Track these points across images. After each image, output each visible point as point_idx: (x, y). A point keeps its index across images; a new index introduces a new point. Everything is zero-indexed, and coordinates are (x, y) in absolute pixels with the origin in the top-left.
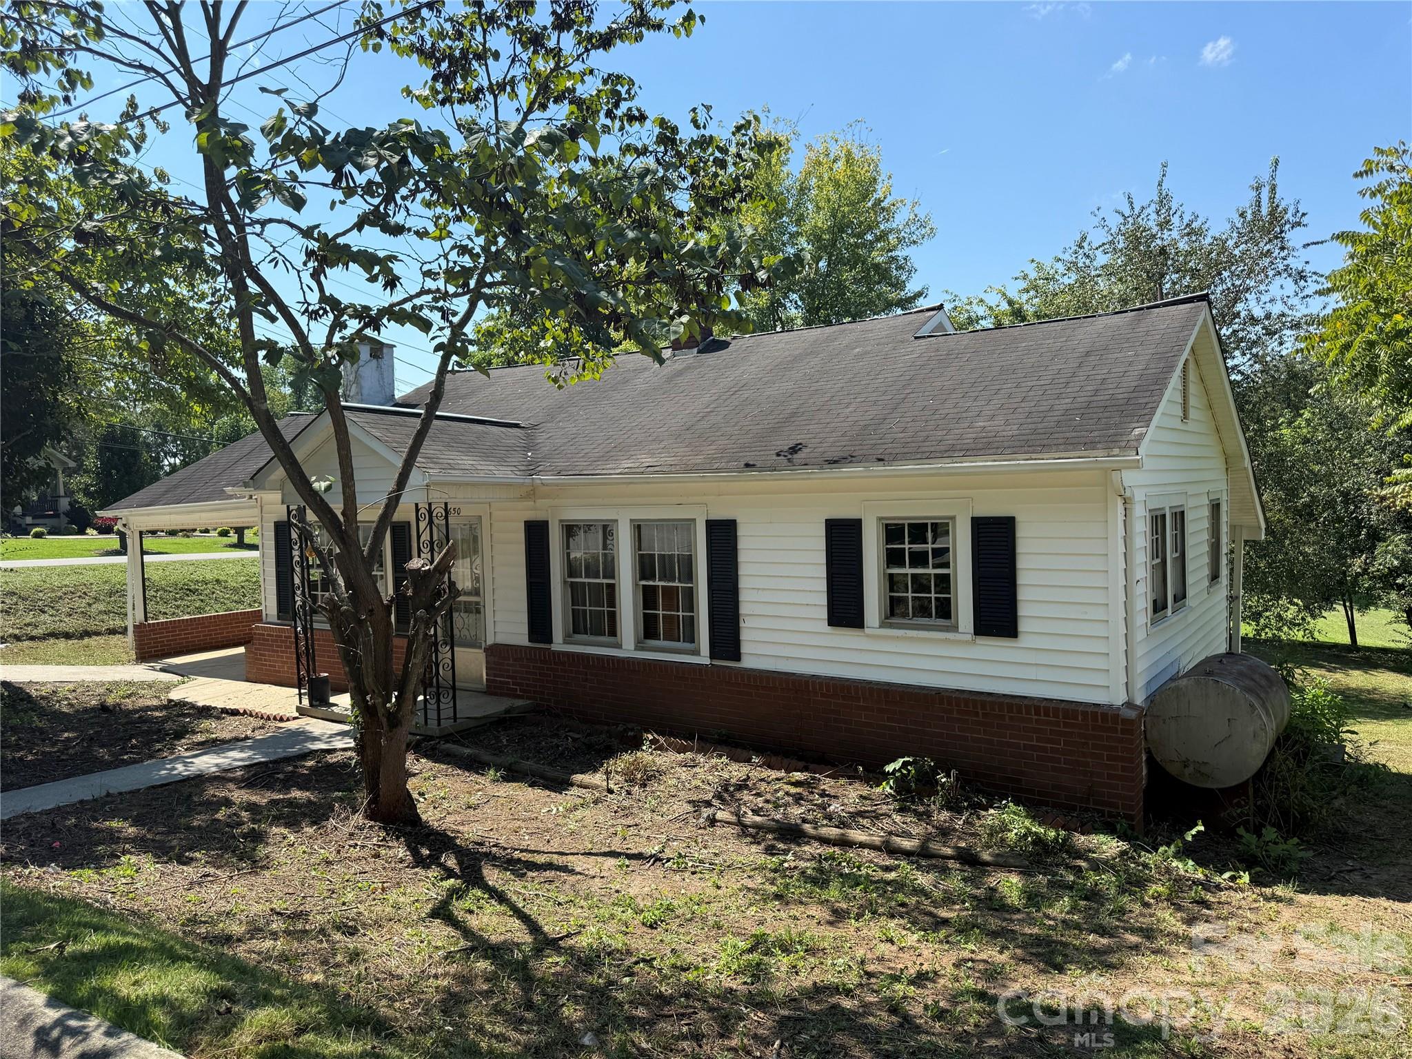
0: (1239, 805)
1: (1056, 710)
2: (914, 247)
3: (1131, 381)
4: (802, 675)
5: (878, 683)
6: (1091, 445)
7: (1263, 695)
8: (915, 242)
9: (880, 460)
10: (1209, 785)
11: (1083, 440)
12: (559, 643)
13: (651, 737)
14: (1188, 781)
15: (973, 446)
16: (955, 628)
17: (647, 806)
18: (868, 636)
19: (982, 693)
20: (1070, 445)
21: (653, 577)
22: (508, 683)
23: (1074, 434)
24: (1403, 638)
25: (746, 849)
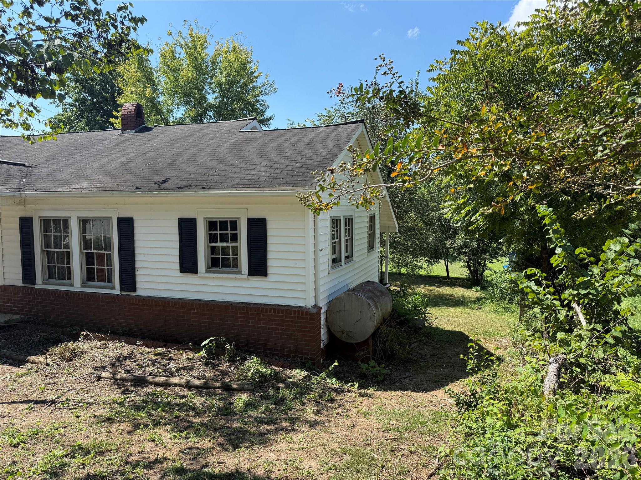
0: (363, 350)
1: (282, 310)
2: (267, 96)
3: (323, 156)
4: (167, 298)
5: (204, 301)
6: (296, 184)
7: (376, 300)
8: (268, 94)
9: (203, 188)
10: (352, 341)
11: (295, 182)
12: (39, 285)
13: (85, 333)
14: (344, 340)
15: (247, 183)
16: (240, 273)
17: (64, 371)
18: (200, 277)
19: (251, 303)
20: (288, 184)
21: (91, 249)
22: (11, 306)
23: (291, 179)
24: (465, 274)
25: (111, 392)
